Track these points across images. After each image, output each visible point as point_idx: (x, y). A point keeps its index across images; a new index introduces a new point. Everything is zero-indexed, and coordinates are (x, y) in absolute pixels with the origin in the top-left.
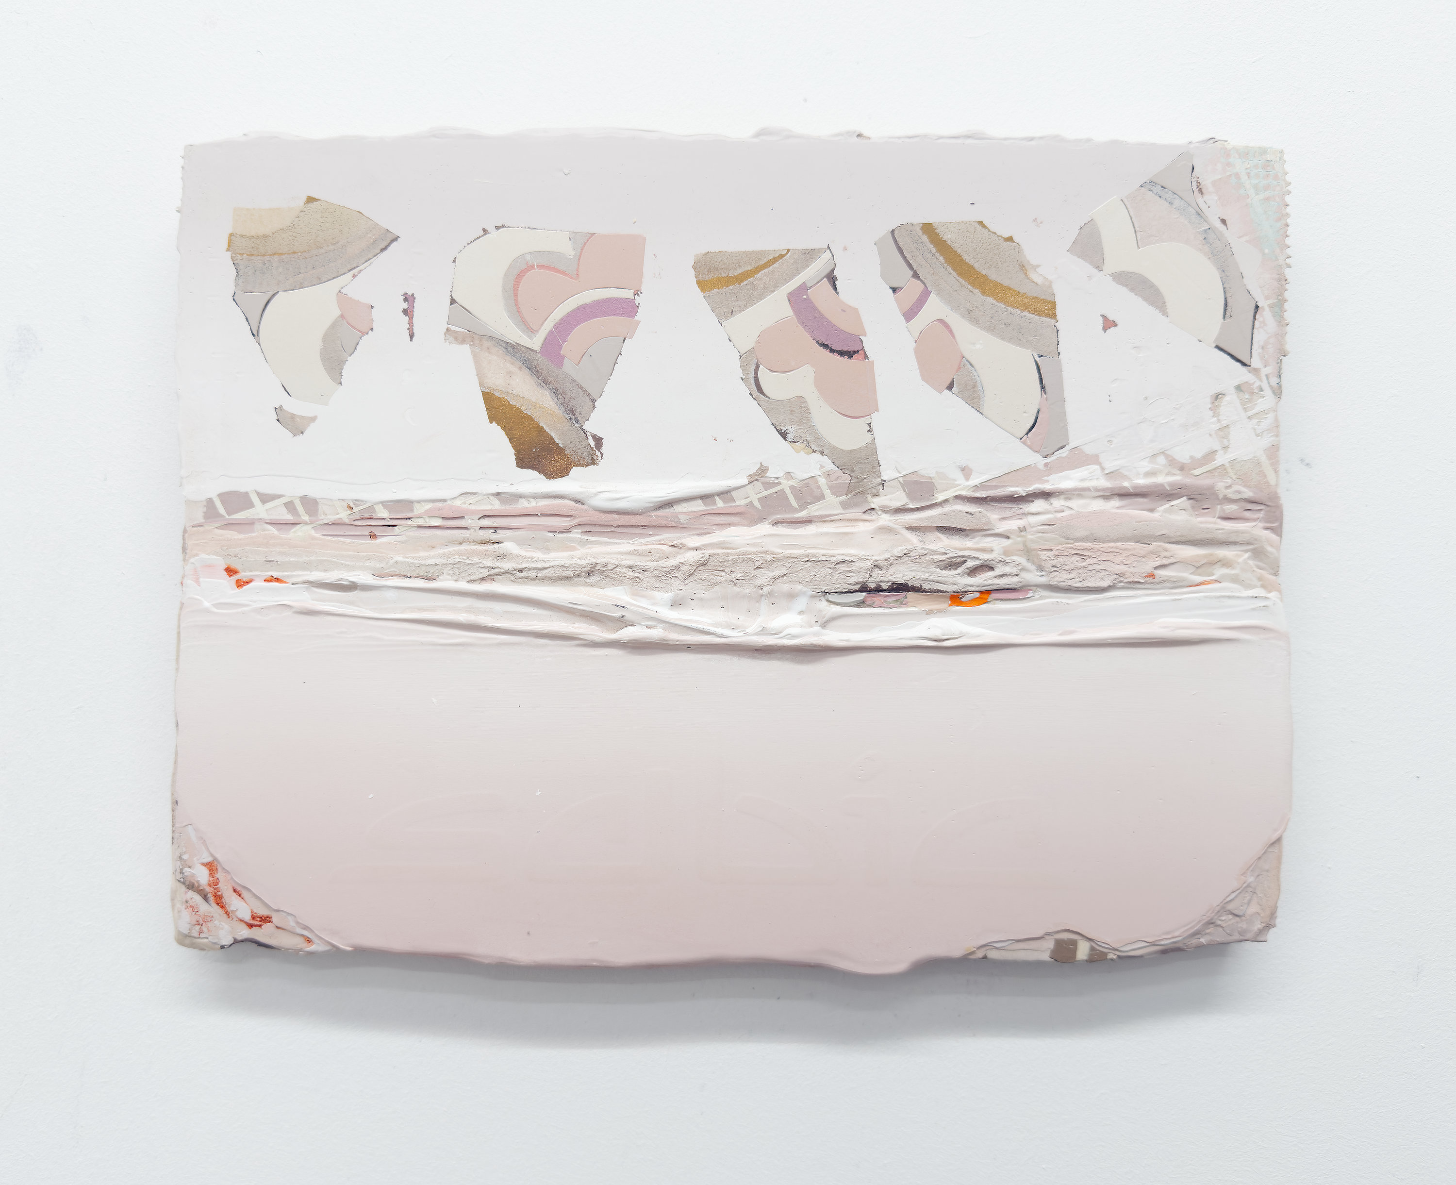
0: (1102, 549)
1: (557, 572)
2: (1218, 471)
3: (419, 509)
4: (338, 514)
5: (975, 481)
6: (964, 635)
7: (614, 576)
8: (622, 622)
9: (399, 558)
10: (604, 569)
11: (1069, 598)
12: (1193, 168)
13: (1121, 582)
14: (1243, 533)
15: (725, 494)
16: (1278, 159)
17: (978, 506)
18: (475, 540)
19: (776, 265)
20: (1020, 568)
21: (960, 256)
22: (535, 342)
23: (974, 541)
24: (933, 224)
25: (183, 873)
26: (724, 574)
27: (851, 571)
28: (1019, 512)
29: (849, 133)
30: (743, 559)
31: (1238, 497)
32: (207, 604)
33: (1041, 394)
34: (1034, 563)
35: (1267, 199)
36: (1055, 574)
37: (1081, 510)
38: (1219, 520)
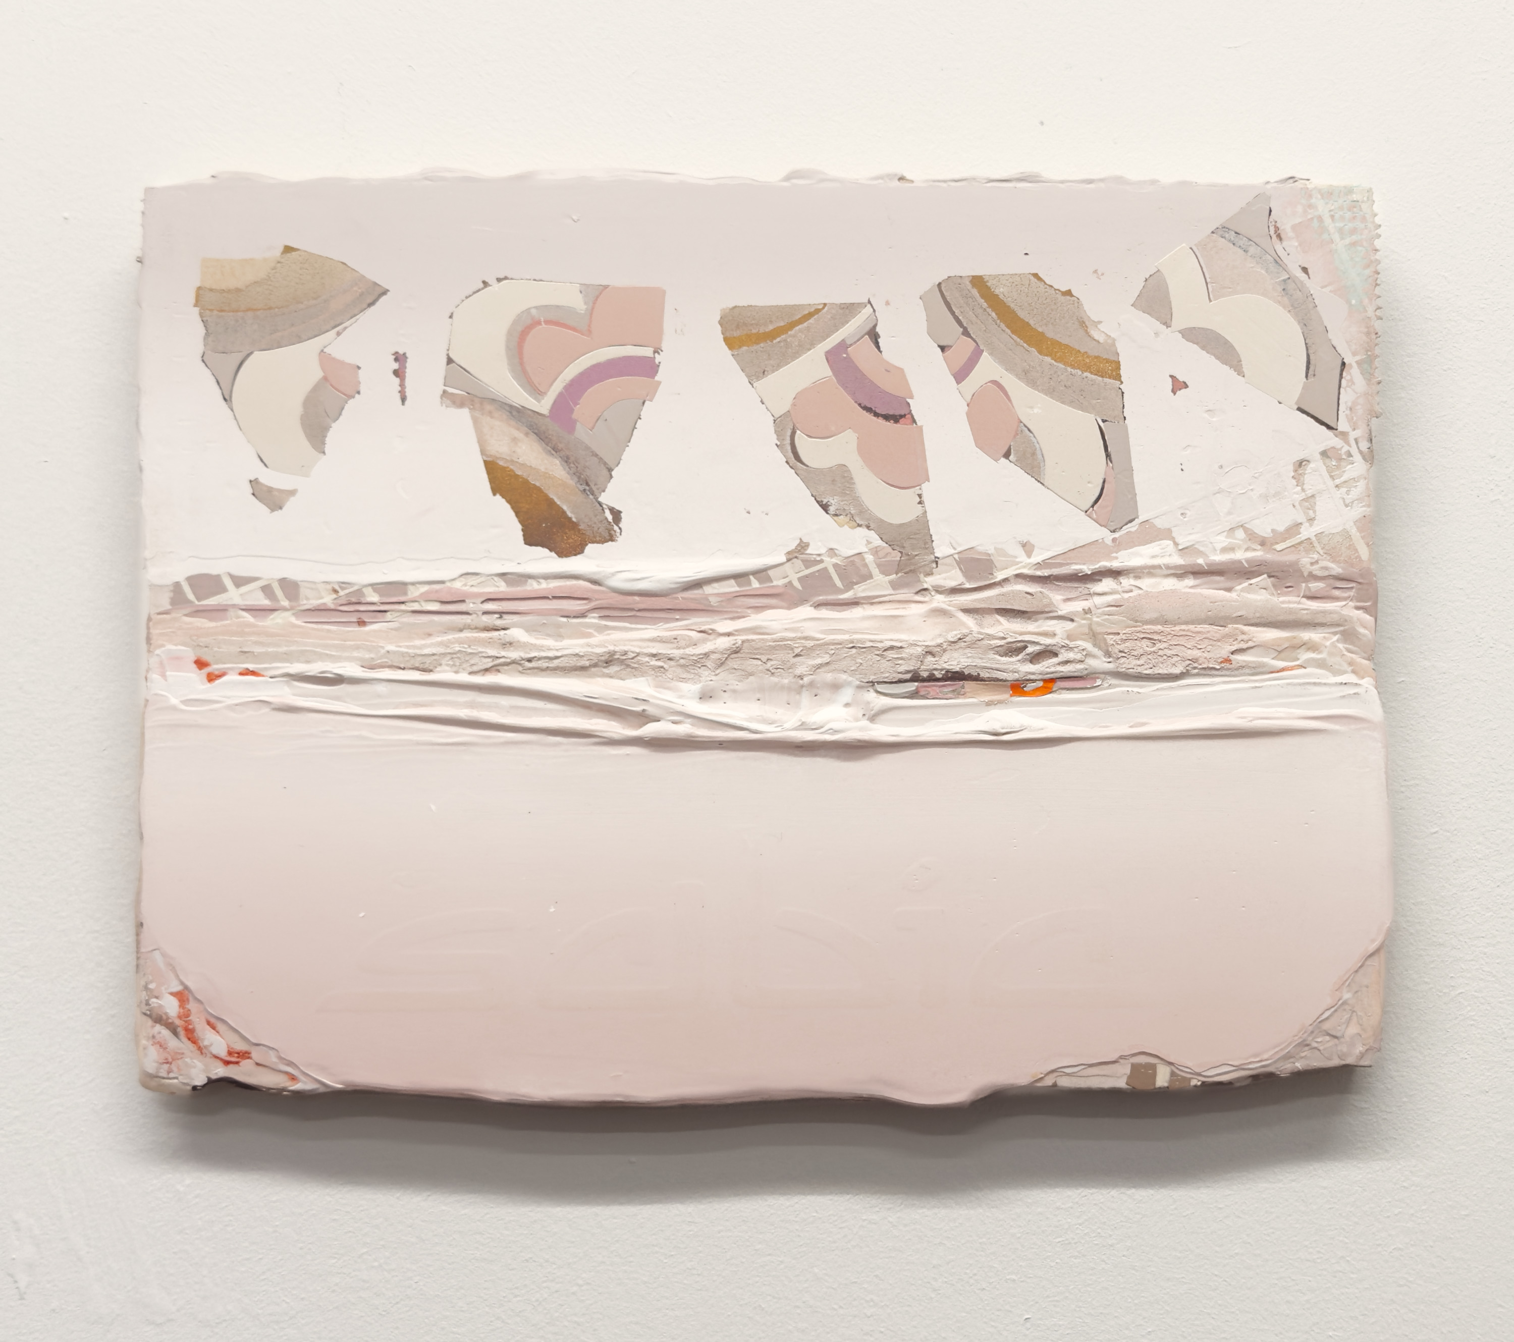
0: (1172, 632)
1: (571, 662)
2: (1304, 545)
3: (413, 592)
4: (322, 598)
5: (1037, 558)
6: (1025, 729)
7: (636, 666)
8: (644, 718)
9: (391, 648)
10: (624, 657)
11: (1141, 687)
12: (1270, 211)
13: (1195, 668)
14: (1330, 613)
15: (761, 573)
16: (1365, 199)
17: (1041, 585)
18: (478, 626)
19: (811, 321)
20: (1084, 653)
21: (1013, 312)
22: (544, 406)
23: (1037, 624)
24: (984, 277)
25: (150, 1005)
26: (760, 663)
27: (901, 659)
28: (1086, 592)
29: (890, 177)
30: (781, 645)
31: (1326, 573)
32: (174, 701)
33: (1107, 463)
34: (1100, 648)
35: (1354, 244)
36: (1123, 660)
37: (1149, 590)
38: (1304, 600)
